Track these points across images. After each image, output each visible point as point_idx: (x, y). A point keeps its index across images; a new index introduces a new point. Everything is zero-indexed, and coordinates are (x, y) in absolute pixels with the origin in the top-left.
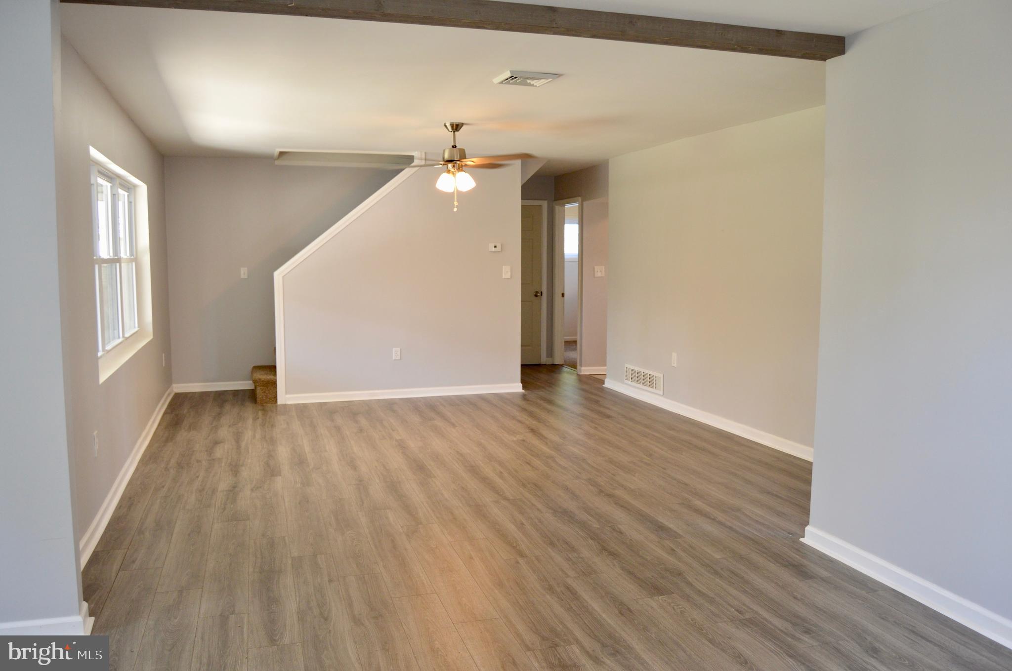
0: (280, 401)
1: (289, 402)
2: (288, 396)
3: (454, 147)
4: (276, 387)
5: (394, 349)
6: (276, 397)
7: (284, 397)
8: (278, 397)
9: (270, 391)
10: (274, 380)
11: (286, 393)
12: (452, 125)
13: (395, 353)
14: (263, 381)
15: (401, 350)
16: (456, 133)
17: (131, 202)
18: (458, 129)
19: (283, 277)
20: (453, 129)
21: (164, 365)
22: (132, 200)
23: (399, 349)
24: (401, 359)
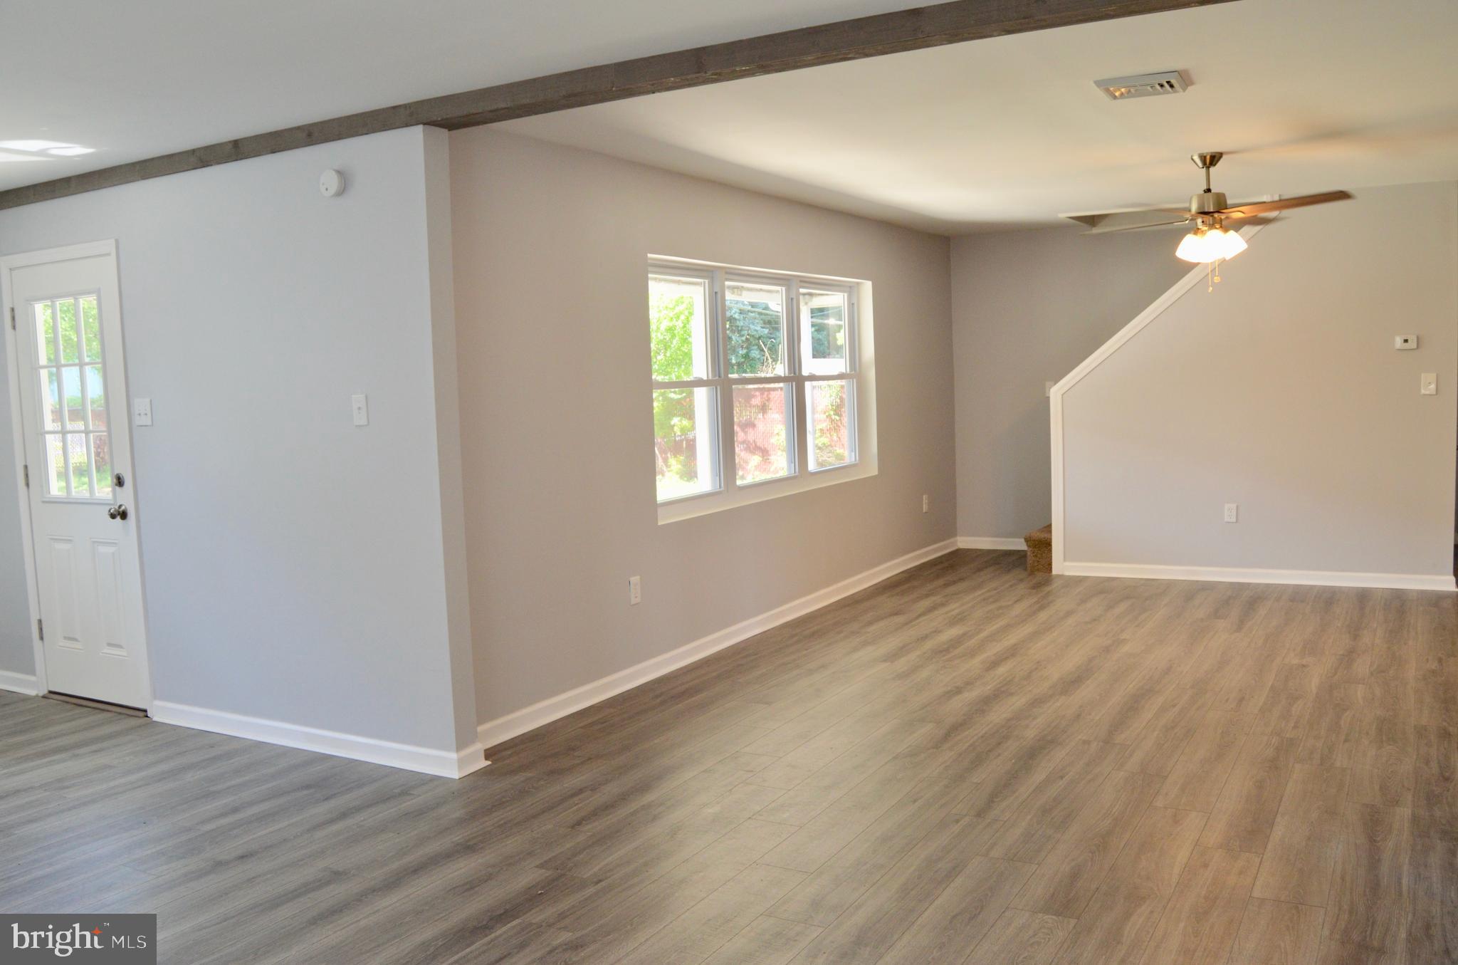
0: (1056, 570)
1: (1067, 573)
2: (1067, 564)
3: (1208, 190)
4: (1050, 551)
5: (1227, 506)
6: (1050, 564)
7: (1061, 565)
8: (1053, 564)
9: (1044, 555)
10: (1049, 540)
11: (1065, 560)
12: (1203, 158)
13: (1229, 512)
14: (1034, 540)
15: (1237, 507)
16: (1210, 169)
17: (853, 304)
18: (1214, 163)
19: (1062, 395)
20: (1204, 162)
21: (925, 508)
22: (855, 301)
23: (1234, 506)
24: (1236, 522)
